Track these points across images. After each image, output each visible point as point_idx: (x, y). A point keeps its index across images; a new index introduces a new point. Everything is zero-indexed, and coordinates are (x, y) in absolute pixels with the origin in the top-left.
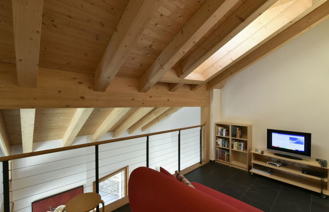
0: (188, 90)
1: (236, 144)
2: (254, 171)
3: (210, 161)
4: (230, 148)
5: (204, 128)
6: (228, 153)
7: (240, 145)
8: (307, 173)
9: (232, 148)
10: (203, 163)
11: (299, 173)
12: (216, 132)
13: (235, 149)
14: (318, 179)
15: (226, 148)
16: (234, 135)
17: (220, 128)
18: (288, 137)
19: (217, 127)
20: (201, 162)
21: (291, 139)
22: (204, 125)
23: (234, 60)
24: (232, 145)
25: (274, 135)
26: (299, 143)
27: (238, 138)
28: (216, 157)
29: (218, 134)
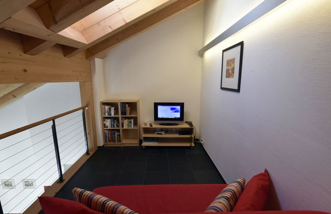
0: (59, 55)
1: (126, 122)
2: (145, 144)
3: (99, 147)
4: (121, 128)
5: (86, 110)
6: (119, 134)
7: (131, 122)
8: (183, 134)
9: (123, 126)
10: (91, 153)
11: (177, 136)
12: (103, 112)
13: (125, 127)
14: (189, 136)
15: (116, 128)
16: (124, 113)
17: (107, 107)
18: (169, 107)
19: (103, 106)
20: (87, 153)
21: (172, 109)
22: (87, 106)
23: (128, 21)
24: (123, 124)
25: (160, 108)
26: (177, 111)
27: (128, 115)
28: (105, 141)
29: (105, 115)
